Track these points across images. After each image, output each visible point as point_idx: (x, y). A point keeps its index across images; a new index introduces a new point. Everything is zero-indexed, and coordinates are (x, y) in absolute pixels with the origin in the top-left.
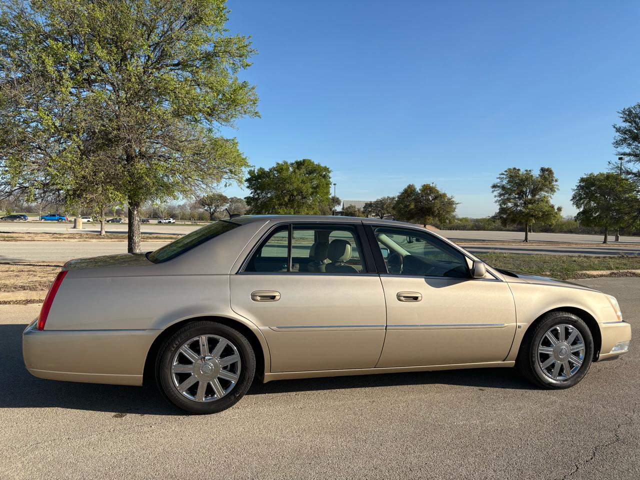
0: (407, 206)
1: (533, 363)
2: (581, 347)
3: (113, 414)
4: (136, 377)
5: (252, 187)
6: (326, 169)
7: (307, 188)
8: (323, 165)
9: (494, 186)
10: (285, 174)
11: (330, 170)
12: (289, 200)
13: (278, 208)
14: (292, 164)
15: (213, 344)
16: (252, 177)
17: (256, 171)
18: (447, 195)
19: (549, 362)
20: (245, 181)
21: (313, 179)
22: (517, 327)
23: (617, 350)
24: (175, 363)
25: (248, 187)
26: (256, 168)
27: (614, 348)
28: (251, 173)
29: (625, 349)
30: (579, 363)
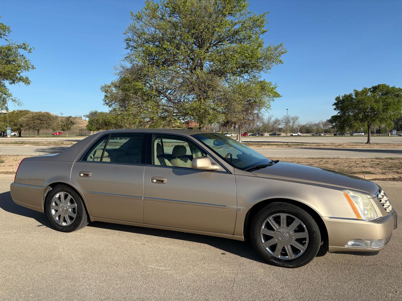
1: (255, 241)
2: (305, 235)
4: (41, 209)
5: (338, 109)
7: (379, 106)
8: (397, 87)
10: (360, 98)
14: (370, 89)
15: (66, 196)
16: (338, 102)
17: (341, 98)
19: (271, 242)
20: (333, 105)
21: (386, 99)
22: (238, 210)
23: (358, 245)
24: (54, 204)
25: (335, 109)
26: (341, 95)
27: (350, 243)
28: (337, 99)
29: (374, 247)
30: (302, 249)
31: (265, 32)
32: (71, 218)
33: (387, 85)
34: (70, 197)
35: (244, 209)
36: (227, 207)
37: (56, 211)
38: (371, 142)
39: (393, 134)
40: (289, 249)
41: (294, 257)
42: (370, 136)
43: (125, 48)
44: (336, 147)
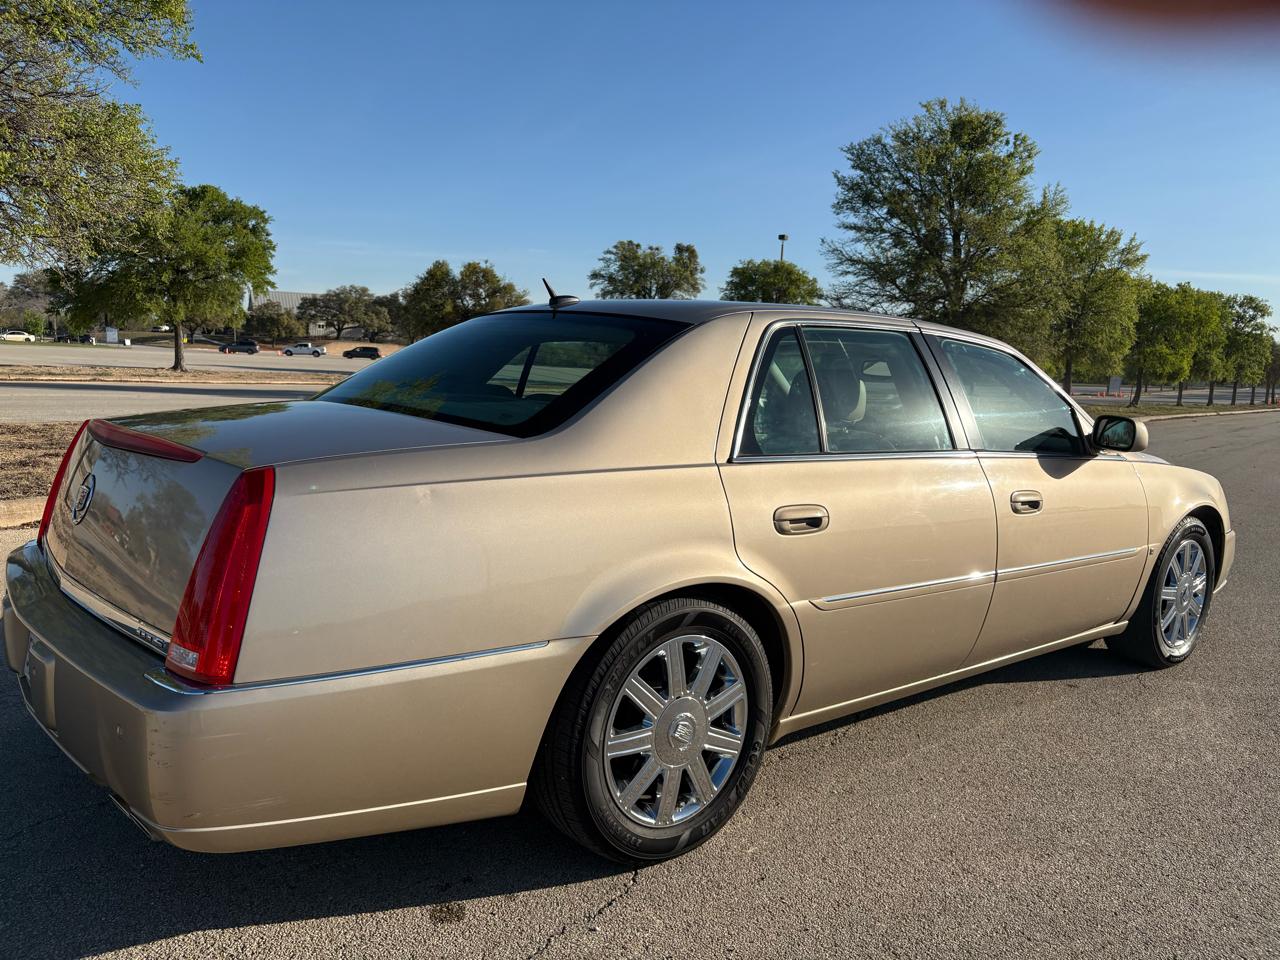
0: (435, 306)
6: (258, 214)
8: (248, 203)
11: (266, 215)
33: (223, 190)
38: (185, 364)
39: (108, 340)
42: (182, 347)
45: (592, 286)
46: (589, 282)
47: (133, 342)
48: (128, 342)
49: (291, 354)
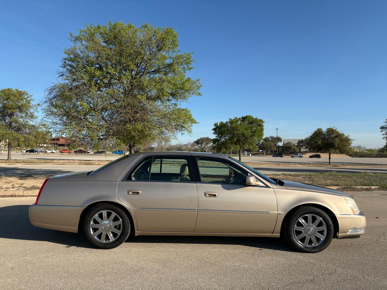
0: (316, 142)
1: (291, 236)
2: (324, 228)
3: (67, 246)
4: (75, 229)
5: (216, 133)
6: (261, 121)
7: (248, 133)
8: (259, 118)
9: (382, 128)
10: (234, 125)
11: (263, 121)
12: (237, 140)
13: (230, 145)
14: (240, 119)
15: (109, 215)
16: (216, 127)
17: (218, 124)
18: (345, 134)
19: (301, 236)
20: (212, 130)
21: (252, 127)
22: (279, 214)
23: (354, 232)
24: (92, 223)
25: (214, 133)
26: (219, 122)
27: (350, 231)
28: (216, 125)
29: (362, 232)
30: (322, 238)
31: (192, 68)
32: (115, 235)
33: (252, 116)
34: (114, 214)
35: (283, 214)
36: (271, 212)
37: (95, 230)
39: (245, 154)
40: (314, 239)
41: (317, 245)
43: (61, 67)
44: (217, 165)
45: (381, 131)
46: (380, 130)
47: (252, 155)
48: (250, 155)
49: (293, 157)
